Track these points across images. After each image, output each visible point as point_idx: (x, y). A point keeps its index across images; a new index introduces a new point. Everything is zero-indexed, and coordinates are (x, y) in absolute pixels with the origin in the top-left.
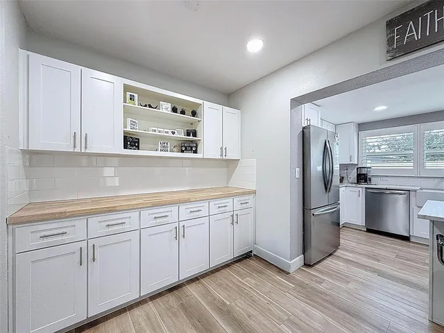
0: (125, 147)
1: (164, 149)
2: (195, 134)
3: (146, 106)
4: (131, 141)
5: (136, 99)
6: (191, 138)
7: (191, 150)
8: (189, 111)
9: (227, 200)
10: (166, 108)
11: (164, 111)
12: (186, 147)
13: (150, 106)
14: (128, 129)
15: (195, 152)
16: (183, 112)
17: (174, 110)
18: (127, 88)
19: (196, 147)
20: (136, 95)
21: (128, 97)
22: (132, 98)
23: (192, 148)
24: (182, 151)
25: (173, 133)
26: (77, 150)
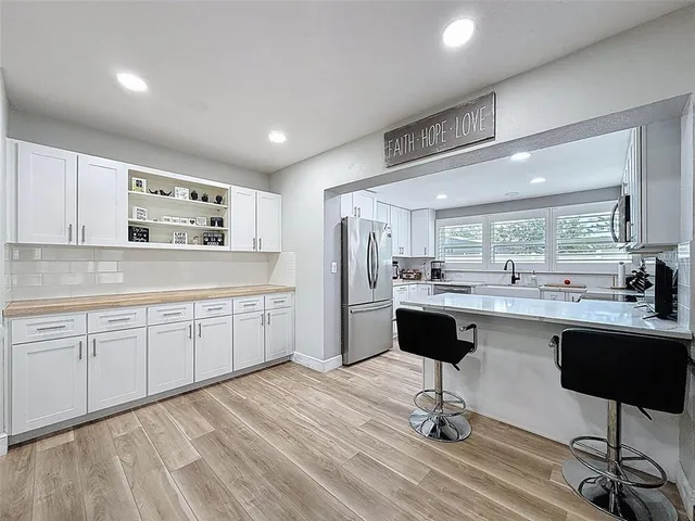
0: (131, 239)
1: (181, 241)
2: (221, 223)
3: (156, 193)
4: (138, 233)
5: (144, 184)
6: (216, 227)
7: (216, 241)
8: (212, 197)
10: (182, 194)
11: (181, 198)
12: (209, 238)
13: (162, 193)
14: (135, 219)
15: (222, 244)
16: (205, 199)
17: (194, 196)
18: (132, 173)
19: (223, 238)
20: (144, 181)
21: (134, 183)
22: (139, 184)
23: (217, 239)
24: (205, 243)
25: (192, 222)
26: (74, 243)
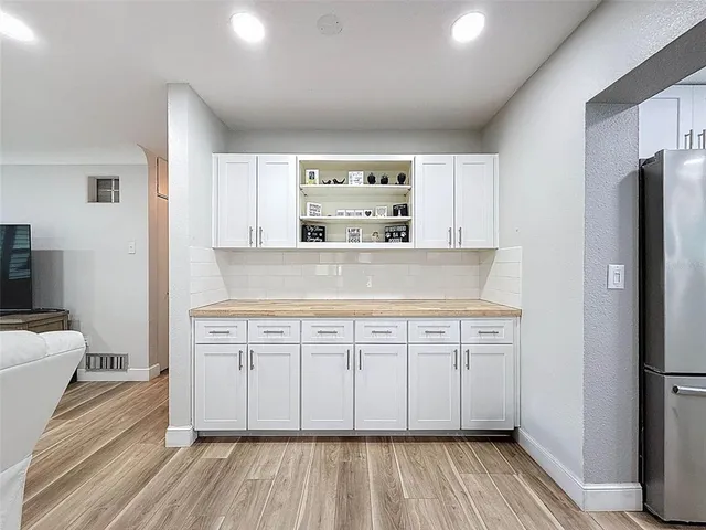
0: (304, 239)
1: (354, 238)
2: (405, 211)
3: (329, 183)
4: (312, 231)
5: (317, 176)
6: (400, 217)
7: (400, 236)
8: (393, 178)
9: (448, 323)
10: (357, 180)
11: (354, 184)
12: (391, 233)
13: (336, 182)
14: (308, 217)
15: (406, 239)
16: (385, 181)
17: (372, 180)
18: (304, 165)
19: (407, 231)
20: (316, 172)
21: (308, 175)
22: (312, 176)
23: (399, 233)
24: (387, 240)
25: (368, 214)
26: (254, 246)
